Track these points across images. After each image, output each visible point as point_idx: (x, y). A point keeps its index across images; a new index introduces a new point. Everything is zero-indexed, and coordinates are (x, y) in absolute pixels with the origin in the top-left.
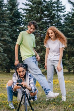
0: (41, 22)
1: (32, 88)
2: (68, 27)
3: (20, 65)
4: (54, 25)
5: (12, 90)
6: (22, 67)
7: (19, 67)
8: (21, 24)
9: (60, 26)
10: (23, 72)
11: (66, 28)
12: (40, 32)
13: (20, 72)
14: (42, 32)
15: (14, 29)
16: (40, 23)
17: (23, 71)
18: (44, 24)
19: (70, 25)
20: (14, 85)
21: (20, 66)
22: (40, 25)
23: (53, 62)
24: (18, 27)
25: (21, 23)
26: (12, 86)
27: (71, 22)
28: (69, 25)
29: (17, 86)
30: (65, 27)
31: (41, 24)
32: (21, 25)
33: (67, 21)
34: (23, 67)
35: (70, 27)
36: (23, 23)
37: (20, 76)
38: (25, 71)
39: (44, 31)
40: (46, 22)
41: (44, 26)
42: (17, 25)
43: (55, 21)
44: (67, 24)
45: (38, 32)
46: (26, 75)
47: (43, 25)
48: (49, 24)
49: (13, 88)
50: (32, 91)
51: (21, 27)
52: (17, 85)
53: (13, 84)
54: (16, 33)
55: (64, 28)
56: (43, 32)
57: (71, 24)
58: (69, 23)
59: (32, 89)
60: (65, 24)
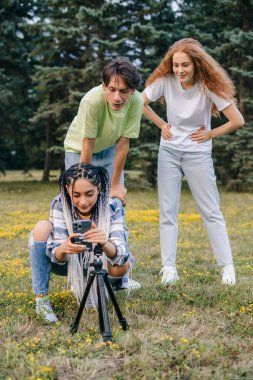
0: (103, 7)
1: (119, 249)
2: (197, 28)
3: (80, 171)
4: (148, 17)
5: (47, 253)
6: (85, 176)
7: (76, 179)
8: (31, 14)
9: (171, 25)
10: (91, 196)
11: (189, 30)
12: (100, 45)
13: (78, 195)
14: (107, 42)
15: (6, 32)
16: (101, 12)
17: (88, 194)
18: (114, 14)
19: (203, 20)
20: (55, 237)
21: (80, 176)
22: (101, 19)
23: (181, 160)
24: (20, 25)
25: (31, 8)
26: (49, 242)
27: (206, 8)
28: (199, 19)
29: (70, 243)
30: (187, 27)
31: (106, 14)
32: (30, 18)
33: (191, 5)
34: (90, 177)
35: (203, 29)
36: (35, 8)
37: (76, 209)
38: (96, 193)
39: (115, 40)
40: (122, 6)
41: (113, 21)
42: (17, 18)
43: (151, 7)
44: (194, 16)
45: (95, 42)
46: (101, 206)
47: (112, 18)
48: (130, 16)
49: (51, 250)
50: (117, 259)
51: (30, 22)
52: (73, 240)
53: (52, 234)
54: (13, 44)
55: (183, 29)
56: (110, 44)
57: (206, 18)
58: (201, 12)
59: (120, 254)
60: (185, 15)
